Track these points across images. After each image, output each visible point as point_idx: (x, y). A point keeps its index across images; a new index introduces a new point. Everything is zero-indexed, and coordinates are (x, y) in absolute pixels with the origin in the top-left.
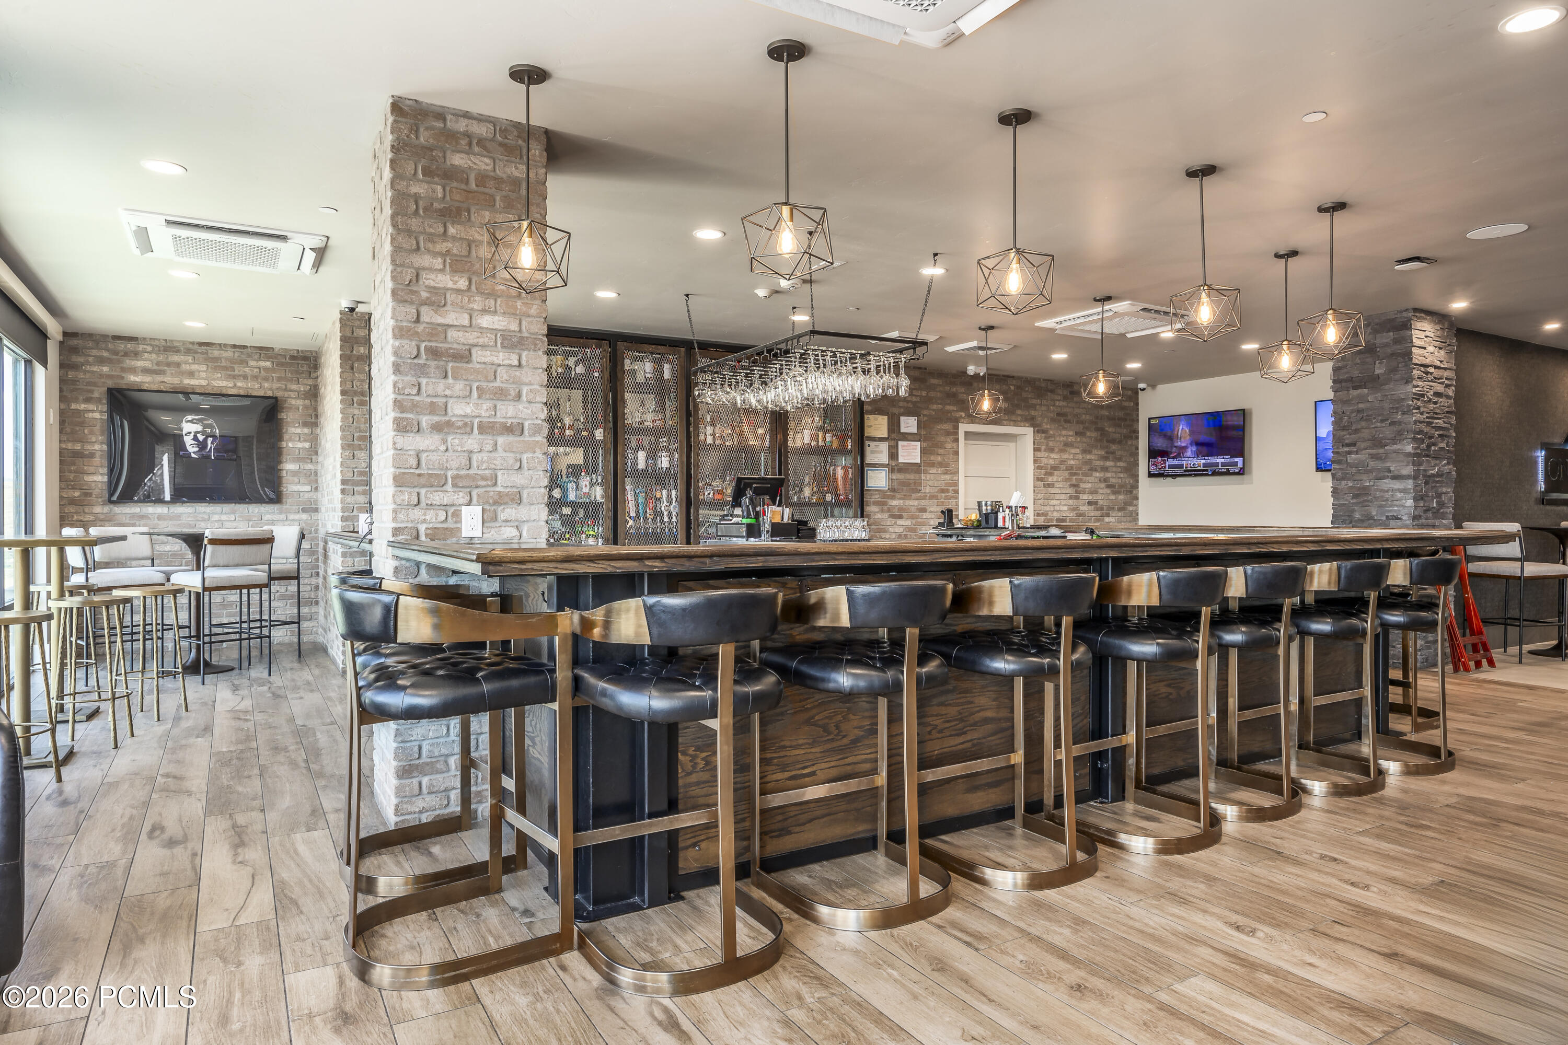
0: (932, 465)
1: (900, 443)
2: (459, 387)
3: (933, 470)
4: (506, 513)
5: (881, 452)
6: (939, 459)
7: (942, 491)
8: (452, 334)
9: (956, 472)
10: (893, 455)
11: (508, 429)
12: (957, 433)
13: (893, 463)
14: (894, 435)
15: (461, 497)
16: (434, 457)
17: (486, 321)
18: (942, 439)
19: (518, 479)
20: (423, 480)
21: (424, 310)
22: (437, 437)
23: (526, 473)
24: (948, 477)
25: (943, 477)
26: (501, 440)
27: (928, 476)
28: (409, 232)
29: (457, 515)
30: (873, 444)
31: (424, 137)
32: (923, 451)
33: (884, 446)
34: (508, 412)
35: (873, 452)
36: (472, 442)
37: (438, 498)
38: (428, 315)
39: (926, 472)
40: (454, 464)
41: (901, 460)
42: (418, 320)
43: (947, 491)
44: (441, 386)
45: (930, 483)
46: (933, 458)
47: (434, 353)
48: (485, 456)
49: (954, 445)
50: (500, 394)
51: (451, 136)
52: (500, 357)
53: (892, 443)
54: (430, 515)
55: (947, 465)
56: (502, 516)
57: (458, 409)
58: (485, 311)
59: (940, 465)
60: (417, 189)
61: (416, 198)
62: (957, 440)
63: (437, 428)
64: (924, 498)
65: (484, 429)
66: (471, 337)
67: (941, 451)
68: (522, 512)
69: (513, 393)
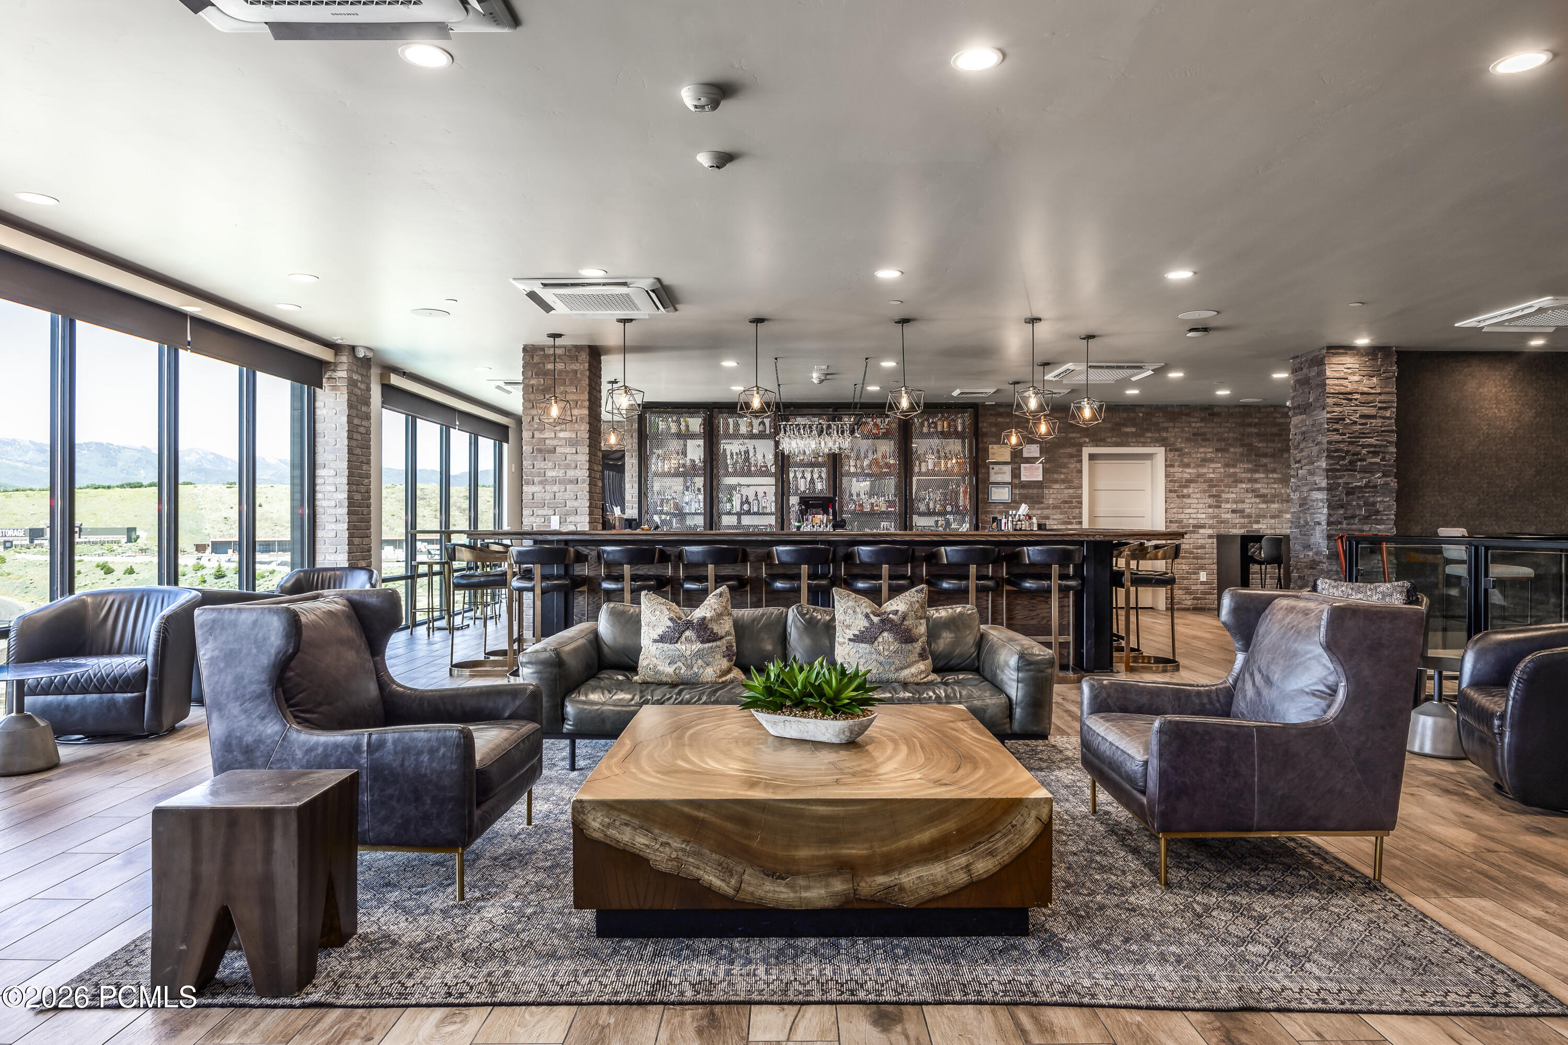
0: (1056, 482)
1: (1022, 465)
2: (550, 464)
3: (1057, 486)
4: (570, 519)
5: (1004, 473)
6: (1063, 476)
7: (1066, 502)
8: (547, 441)
9: (1081, 487)
10: (1016, 474)
11: (571, 482)
12: (1081, 456)
13: (1017, 481)
14: (1017, 460)
15: (551, 512)
16: (539, 495)
17: (562, 435)
18: (1066, 460)
19: (576, 504)
20: (535, 505)
21: (536, 433)
22: (541, 486)
23: (579, 501)
24: (1071, 491)
25: (1066, 491)
26: (568, 487)
27: (1051, 491)
28: (530, 401)
29: (549, 520)
30: (997, 467)
31: (536, 359)
32: (1045, 471)
33: (1008, 469)
34: (571, 474)
35: (996, 473)
36: (555, 488)
37: (540, 512)
38: (537, 435)
39: (1050, 488)
40: (548, 498)
41: (1023, 479)
42: (533, 437)
43: (1071, 502)
44: (542, 464)
45: (1053, 496)
46: (1055, 476)
47: (540, 451)
48: (561, 494)
49: (1078, 465)
50: (568, 467)
51: (547, 356)
52: (568, 450)
53: (1016, 466)
54: (538, 520)
55: (1071, 481)
56: (568, 520)
57: (550, 474)
58: (561, 430)
59: (1063, 481)
60: (533, 382)
61: (533, 386)
62: (1081, 461)
63: (540, 483)
64: (1048, 508)
65: (562, 482)
66: (555, 442)
67: (1064, 470)
68: (577, 519)
69: (573, 465)
